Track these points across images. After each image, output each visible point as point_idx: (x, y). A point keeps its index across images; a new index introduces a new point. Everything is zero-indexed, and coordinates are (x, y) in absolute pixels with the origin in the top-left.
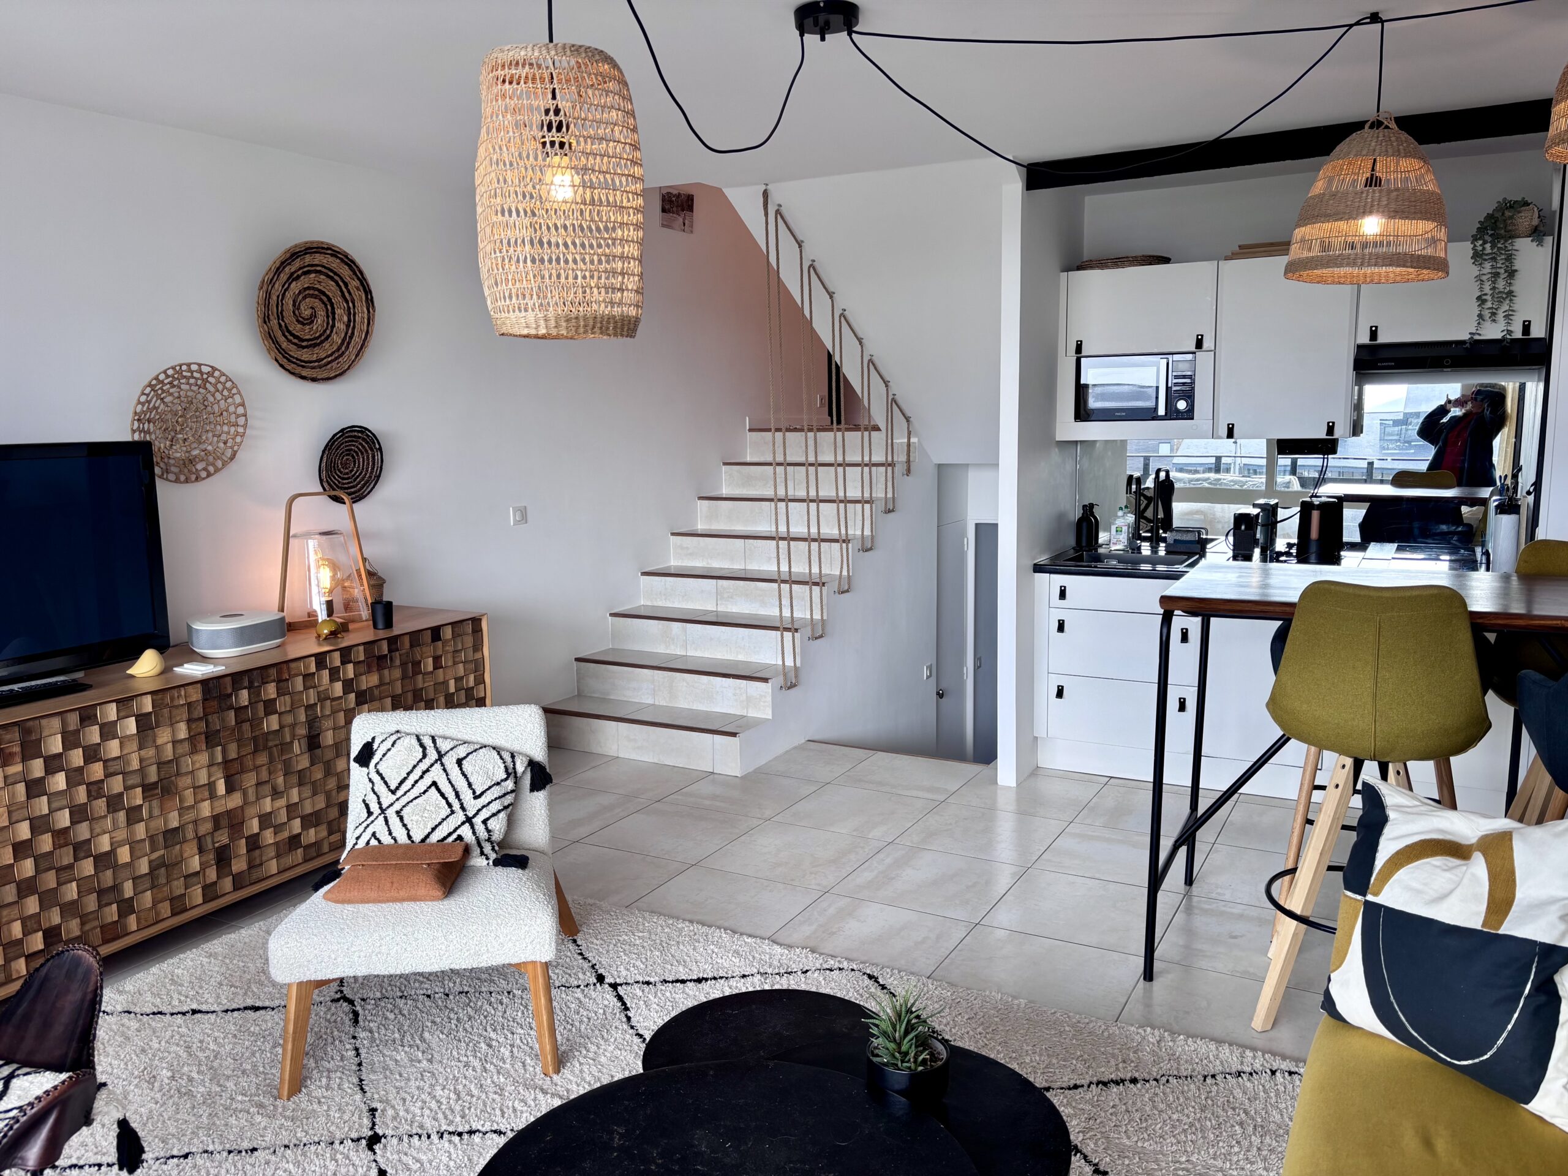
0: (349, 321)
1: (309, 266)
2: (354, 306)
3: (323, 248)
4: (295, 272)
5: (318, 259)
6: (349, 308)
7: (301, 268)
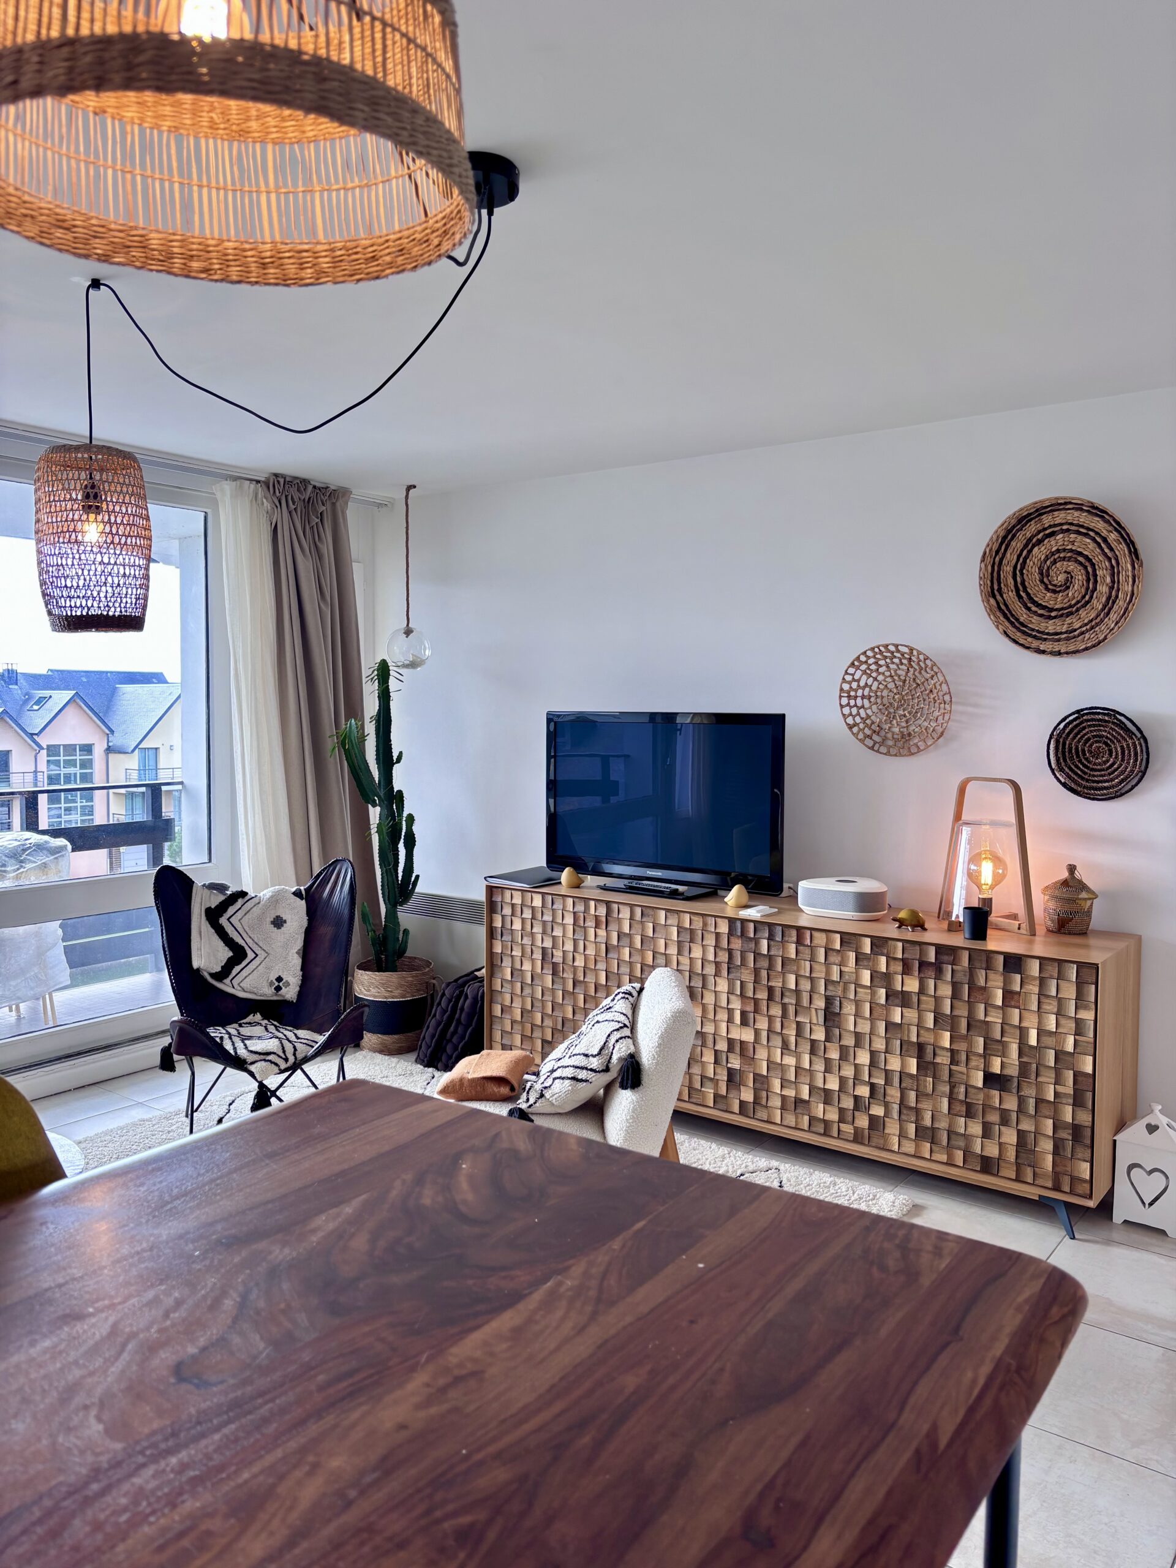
0: (1113, 582)
1: (1050, 526)
2: (1118, 564)
3: (1061, 504)
4: (1033, 536)
5: (1060, 517)
6: (1112, 567)
7: (1039, 532)
